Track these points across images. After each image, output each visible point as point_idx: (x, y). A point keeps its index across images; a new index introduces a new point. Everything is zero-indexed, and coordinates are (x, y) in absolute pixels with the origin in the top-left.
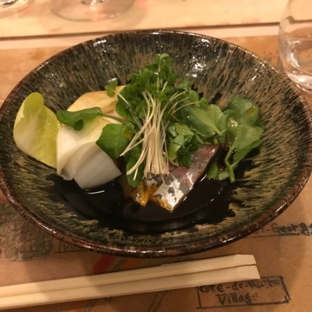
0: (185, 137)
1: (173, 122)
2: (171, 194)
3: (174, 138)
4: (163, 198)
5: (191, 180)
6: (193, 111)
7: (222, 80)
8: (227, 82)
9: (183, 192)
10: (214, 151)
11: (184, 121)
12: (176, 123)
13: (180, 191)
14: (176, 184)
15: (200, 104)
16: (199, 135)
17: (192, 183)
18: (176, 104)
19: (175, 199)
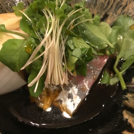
0: (82, 50)
1: (71, 36)
2: (70, 100)
3: (72, 50)
4: (63, 103)
5: (87, 86)
6: (88, 27)
7: (108, 4)
8: (112, 5)
9: (80, 97)
10: (106, 60)
11: (80, 35)
12: (74, 38)
13: (78, 97)
14: (74, 90)
15: (94, 21)
16: (93, 47)
17: (88, 89)
18: (74, 20)
19: (74, 104)
